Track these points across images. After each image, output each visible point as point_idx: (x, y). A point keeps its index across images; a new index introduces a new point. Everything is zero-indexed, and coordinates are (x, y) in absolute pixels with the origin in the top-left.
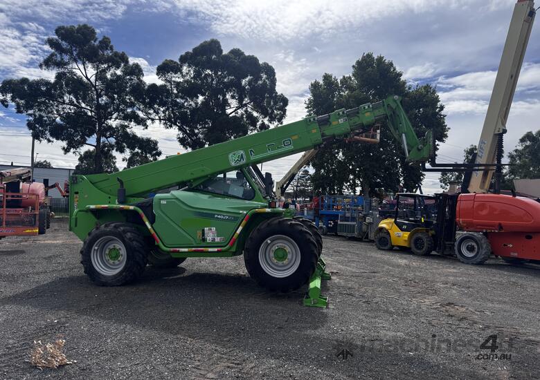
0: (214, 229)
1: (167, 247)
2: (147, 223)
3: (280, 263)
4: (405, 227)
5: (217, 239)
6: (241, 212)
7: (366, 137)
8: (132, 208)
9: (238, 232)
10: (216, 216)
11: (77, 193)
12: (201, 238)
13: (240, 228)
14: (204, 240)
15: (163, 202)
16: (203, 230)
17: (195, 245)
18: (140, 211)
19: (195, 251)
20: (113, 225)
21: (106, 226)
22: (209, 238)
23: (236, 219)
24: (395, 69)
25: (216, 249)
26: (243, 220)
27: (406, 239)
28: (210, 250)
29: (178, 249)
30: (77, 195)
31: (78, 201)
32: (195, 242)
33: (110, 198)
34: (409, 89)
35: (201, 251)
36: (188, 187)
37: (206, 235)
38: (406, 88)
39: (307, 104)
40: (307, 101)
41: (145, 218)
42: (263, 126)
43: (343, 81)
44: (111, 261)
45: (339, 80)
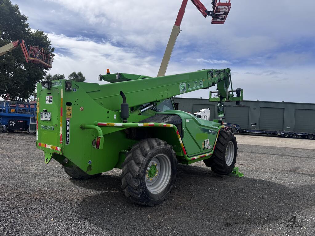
0: (208, 140)
1: (190, 157)
2: (180, 139)
5: (209, 147)
6: (217, 128)
8: (172, 126)
9: (216, 141)
11: (69, 104)
12: (203, 147)
13: (217, 138)
14: (204, 149)
15: (187, 121)
16: (205, 141)
17: (201, 153)
18: (176, 129)
19: (201, 157)
24: (19, 12)
25: (209, 154)
26: (217, 133)
28: (207, 155)
29: (194, 157)
30: (70, 107)
31: (71, 114)
32: (201, 151)
33: (108, 112)
34: (29, 30)
35: (204, 156)
36: (152, 105)
37: (205, 145)
38: (27, 29)
41: (179, 135)
44: (150, 179)
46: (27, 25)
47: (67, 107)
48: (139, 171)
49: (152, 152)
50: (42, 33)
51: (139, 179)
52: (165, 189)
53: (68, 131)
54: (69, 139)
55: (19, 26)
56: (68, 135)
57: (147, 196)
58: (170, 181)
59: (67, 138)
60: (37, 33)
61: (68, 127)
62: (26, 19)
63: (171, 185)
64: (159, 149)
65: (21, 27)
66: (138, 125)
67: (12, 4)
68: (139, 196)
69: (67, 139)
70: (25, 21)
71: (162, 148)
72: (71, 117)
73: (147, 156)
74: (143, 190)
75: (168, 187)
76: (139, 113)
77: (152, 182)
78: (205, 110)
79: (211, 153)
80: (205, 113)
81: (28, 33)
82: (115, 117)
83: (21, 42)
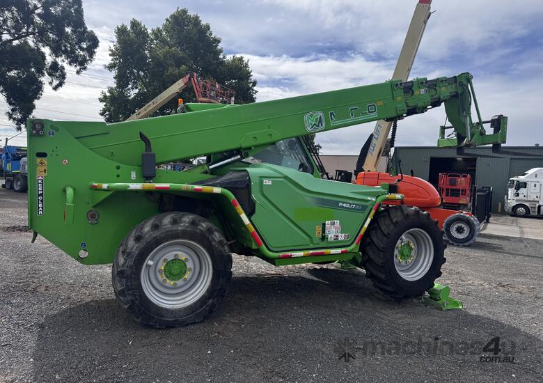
0: (337, 222)
1: (276, 252)
2: (243, 216)
5: (341, 237)
6: (369, 198)
8: (217, 190)
9: (366, 225)
10: (341, 204)
11: (42, 155)
12: (320, 236)
13: (369, 220)
14: (324, 238)
15: (267, 182)
16: (324, 224)
17: (312, 246)
18: (231, 195)
19: (312, 255)
22: (331, 236)
23: (364, 208)
24: (211, 34)
25: (339, 251)
26: (371, 209)
28: (333, 251)
29: (289, 253)
30: (43, 159)
31: (45, 170)
32: (312, 242)
33: (118, 167)
34: (224, 58)
35: (322, 254)
36: (239, 157)
37: (327, 231)
38: (221, 56)
39: (112, 51)
40: (113, 48)
41: (239, 209)
42: (55, 67)
43: (157, 33)
44: (170, 283)
45: (150, 31)
46: (221, 51)
47: (39, 160)
48: (123, 265)
49: (154, 235)
50: (241, 59)
51: (124, 277)
52: (195, 303)
53: (41, 195)
54: (42, 208)
55: (209, 54)
56: (42, 201)
57: (143, 309)
58: (208, 290)
59: (40, 205)
60: (234, 60)
61: (40, 189)
62: (219, 42)
63: (209, 298)
64: (172, 230)
65: (212, 55)
66: (129, 187)
67: (202, 22)
68: (126, 307)
69: (39, 208)
70: (217, 46)
71: (180, 228)
72: (46, 174)
73: (142, 241)
74: (133, 298)
75: (203, 301)
76: (204, 170)
77: (175, 287)
78: (537, 171)
79: (348, 249)
80: (536, 176)
81: (222, 63)
82: (133, 175)
83: (192, 76)
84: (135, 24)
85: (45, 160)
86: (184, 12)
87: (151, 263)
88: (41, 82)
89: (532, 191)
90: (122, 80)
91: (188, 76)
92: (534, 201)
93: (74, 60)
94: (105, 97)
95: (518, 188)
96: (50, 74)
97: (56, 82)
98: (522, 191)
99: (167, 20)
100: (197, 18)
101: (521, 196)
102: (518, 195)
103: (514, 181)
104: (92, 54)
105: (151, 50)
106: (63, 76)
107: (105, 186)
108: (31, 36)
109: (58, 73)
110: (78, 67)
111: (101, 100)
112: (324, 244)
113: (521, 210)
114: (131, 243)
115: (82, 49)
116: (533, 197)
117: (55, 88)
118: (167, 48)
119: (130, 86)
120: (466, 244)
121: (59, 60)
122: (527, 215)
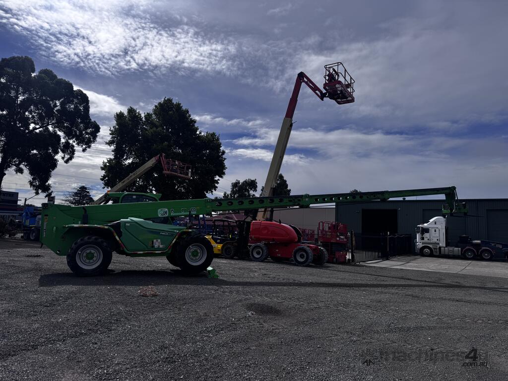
0: (159, 240)
1: (129, 251)
2: (117, 237)
3: (194, 258)
4: (218, 241)
5: (161, 246)
6: (175, 231)
7: (181, 173)
8: (107, 227)
9: (173, 242)
10: (161, 233)
11: (47, 215)
12: (151, 246)
13: (175, 240)
14: (153, 247)
15: (128, 224)
16: (153, 242)
17: (147, 250)
18: (112, 229)
19: (147, 253)
20: (94, 238)
21: (89, 238)
22: (156, 246)
23: (172, 235)
24: (190, 116)
25: (160, 252)
26: (176, 236)
27: (220, 249)
28: (157, 252)
29: (136, 252)
31: (47, 221)
32: (147, 248)
33: (74, 220)
34: (200, 133)
37: (154, 244)
38: (198, 133)
39: (112, 131)
40: (112, 129)
41: (115, 234)
42: (67, 145)
43: (148, 116)
44: (88, 261)
45: (143, 115)
46: (197, 129)
47: (45, 217)
49: (81, 243)
50: (213, 134)
52: (96, 268)
53: (45, 229)
54: (45, 234)
60: (208, 135)
62: (195, 122)
64: (88, 241)
65: (189, 132)
67: (182, 108)
70: (194, 125)
73: (77, 245)
75: (98, 267)
77: (89, 263)
78: (437, 219)
79: (165, 251)
80: (435, 224)
81: (199, 137)
82: (80, 222)
83: (161, 155)
84: (131, 111)
85: (47, 217)
86: (170, 101)
87: (80, 252)
88: (56, 160)
89: (433, 235)
90: (119, 153)
91: (158, 156)
92: (436, 243)
93: (81, 140)
94: (105, 165)
95: (422, 234)
96: (63, 152)
97: (67, 157)
98: (426, 235)
99: (156, 106)
100: (179, 104)
101: (426, 240)
102: (423, 239)
103: (419, 227)
104: (95, 137)
105: (142, 129)
106: (72, 153)
107: (67, 226)
108: (51, 126)
109: (69, 150)
110: (84, 147)
111: (102, 169)
112: (153, 249)
113: (427, 250)
114: (73, 245)
115: (87, 133)
116: (435, 240)
117: (67, 162)
118: (155, 129)
119: (125, 157)
120: (304, 265)
121: (71, 141)
122: (431, 255)
